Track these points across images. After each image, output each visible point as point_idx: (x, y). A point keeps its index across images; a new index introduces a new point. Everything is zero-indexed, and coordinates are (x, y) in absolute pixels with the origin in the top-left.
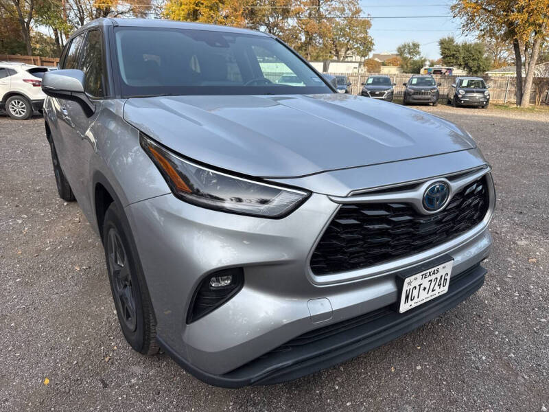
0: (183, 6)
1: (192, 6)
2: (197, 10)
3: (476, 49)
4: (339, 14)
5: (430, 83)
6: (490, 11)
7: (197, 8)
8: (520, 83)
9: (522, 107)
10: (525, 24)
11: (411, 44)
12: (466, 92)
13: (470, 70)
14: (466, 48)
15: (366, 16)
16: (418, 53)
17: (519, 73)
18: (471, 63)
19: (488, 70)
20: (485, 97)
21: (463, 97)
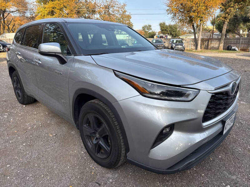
0: (46, 9)
1: (51, 9)
2: (53, 11)
3: (174, 27)
4: (117, 12)
5: (160, 42)
6: (182, 12)
7: (53, 10)
8: (196, 40)
9: (197, 50)
10: (196, 17)
11: (148, 25)
12: (176, 45)
13: (173, 36)
14: (170, 26)
15: (128, 13)
16: (151, 29)
17: (195, 36)
18: (173, 33)
19: (180, 36)
20: (183, 47)
21: (175, 47)
